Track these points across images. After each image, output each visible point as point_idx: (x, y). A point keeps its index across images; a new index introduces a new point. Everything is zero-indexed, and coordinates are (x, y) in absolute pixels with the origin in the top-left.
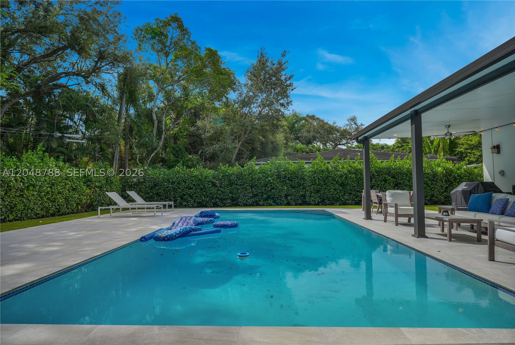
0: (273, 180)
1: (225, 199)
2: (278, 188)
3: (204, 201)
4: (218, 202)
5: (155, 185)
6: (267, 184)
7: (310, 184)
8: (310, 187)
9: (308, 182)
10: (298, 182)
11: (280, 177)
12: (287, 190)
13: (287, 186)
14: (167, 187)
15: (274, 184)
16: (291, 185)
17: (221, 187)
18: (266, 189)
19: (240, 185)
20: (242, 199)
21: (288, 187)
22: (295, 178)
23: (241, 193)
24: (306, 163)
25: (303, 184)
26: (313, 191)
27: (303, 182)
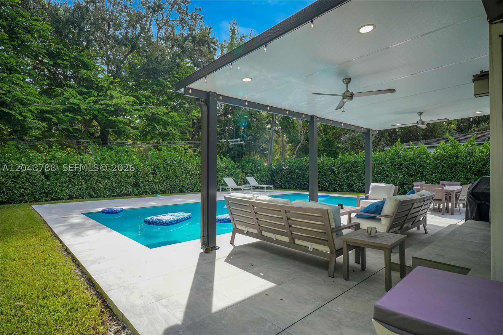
0: (387, 167)
1: (342, 185)
2: (392, 176)
3: (325, 186)
4: (337, 187)
5: (291, 172)
6: (380, 172)
7: (430, 172)
8: (431, 176)
9: (428, 170)
10: (416, 170)
11: (395, 164)
12: (403, 178)
13: (402, 174)
14: (299, 173)
15: (388, 171)
16: (408, 173)
17: (339, 173)
18: (379, 176)
19: (355, 172)
20: (357, 185)
21: (405, 175)
22: (412, 165)
23: (355, 180)
24: (428, 147)
25: (422, 171)
26: (436, 180)
27: (422, 170)
